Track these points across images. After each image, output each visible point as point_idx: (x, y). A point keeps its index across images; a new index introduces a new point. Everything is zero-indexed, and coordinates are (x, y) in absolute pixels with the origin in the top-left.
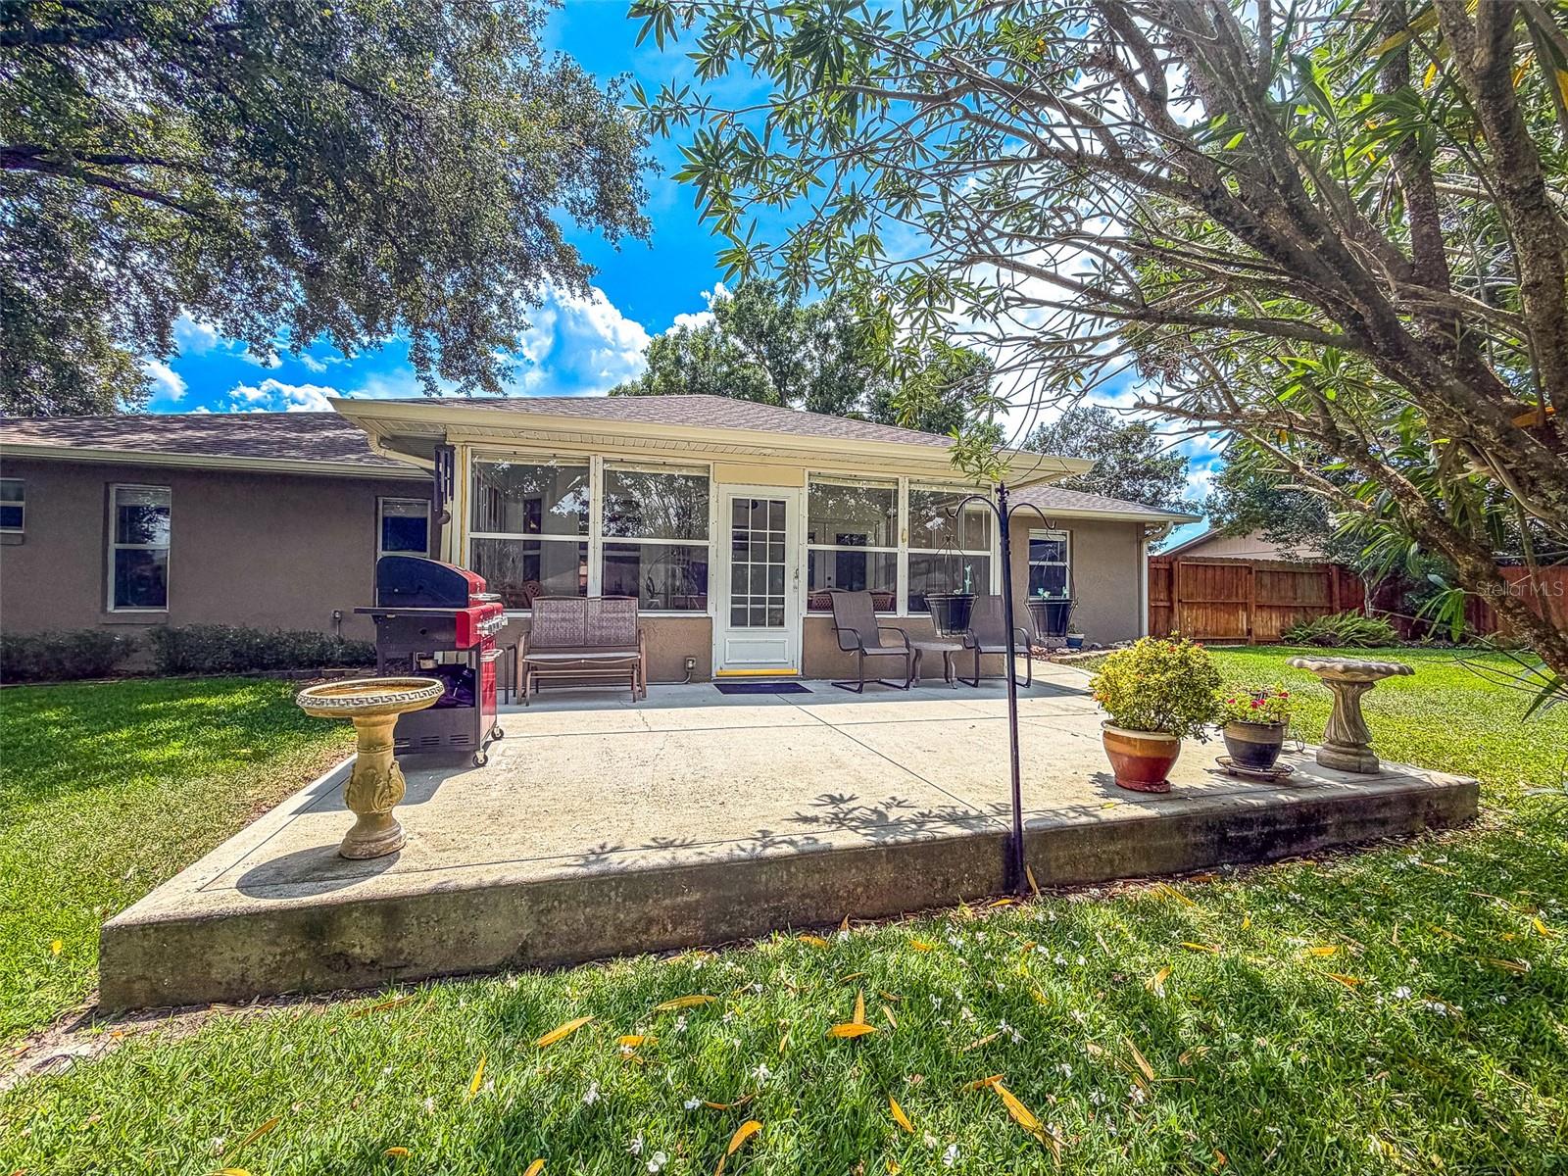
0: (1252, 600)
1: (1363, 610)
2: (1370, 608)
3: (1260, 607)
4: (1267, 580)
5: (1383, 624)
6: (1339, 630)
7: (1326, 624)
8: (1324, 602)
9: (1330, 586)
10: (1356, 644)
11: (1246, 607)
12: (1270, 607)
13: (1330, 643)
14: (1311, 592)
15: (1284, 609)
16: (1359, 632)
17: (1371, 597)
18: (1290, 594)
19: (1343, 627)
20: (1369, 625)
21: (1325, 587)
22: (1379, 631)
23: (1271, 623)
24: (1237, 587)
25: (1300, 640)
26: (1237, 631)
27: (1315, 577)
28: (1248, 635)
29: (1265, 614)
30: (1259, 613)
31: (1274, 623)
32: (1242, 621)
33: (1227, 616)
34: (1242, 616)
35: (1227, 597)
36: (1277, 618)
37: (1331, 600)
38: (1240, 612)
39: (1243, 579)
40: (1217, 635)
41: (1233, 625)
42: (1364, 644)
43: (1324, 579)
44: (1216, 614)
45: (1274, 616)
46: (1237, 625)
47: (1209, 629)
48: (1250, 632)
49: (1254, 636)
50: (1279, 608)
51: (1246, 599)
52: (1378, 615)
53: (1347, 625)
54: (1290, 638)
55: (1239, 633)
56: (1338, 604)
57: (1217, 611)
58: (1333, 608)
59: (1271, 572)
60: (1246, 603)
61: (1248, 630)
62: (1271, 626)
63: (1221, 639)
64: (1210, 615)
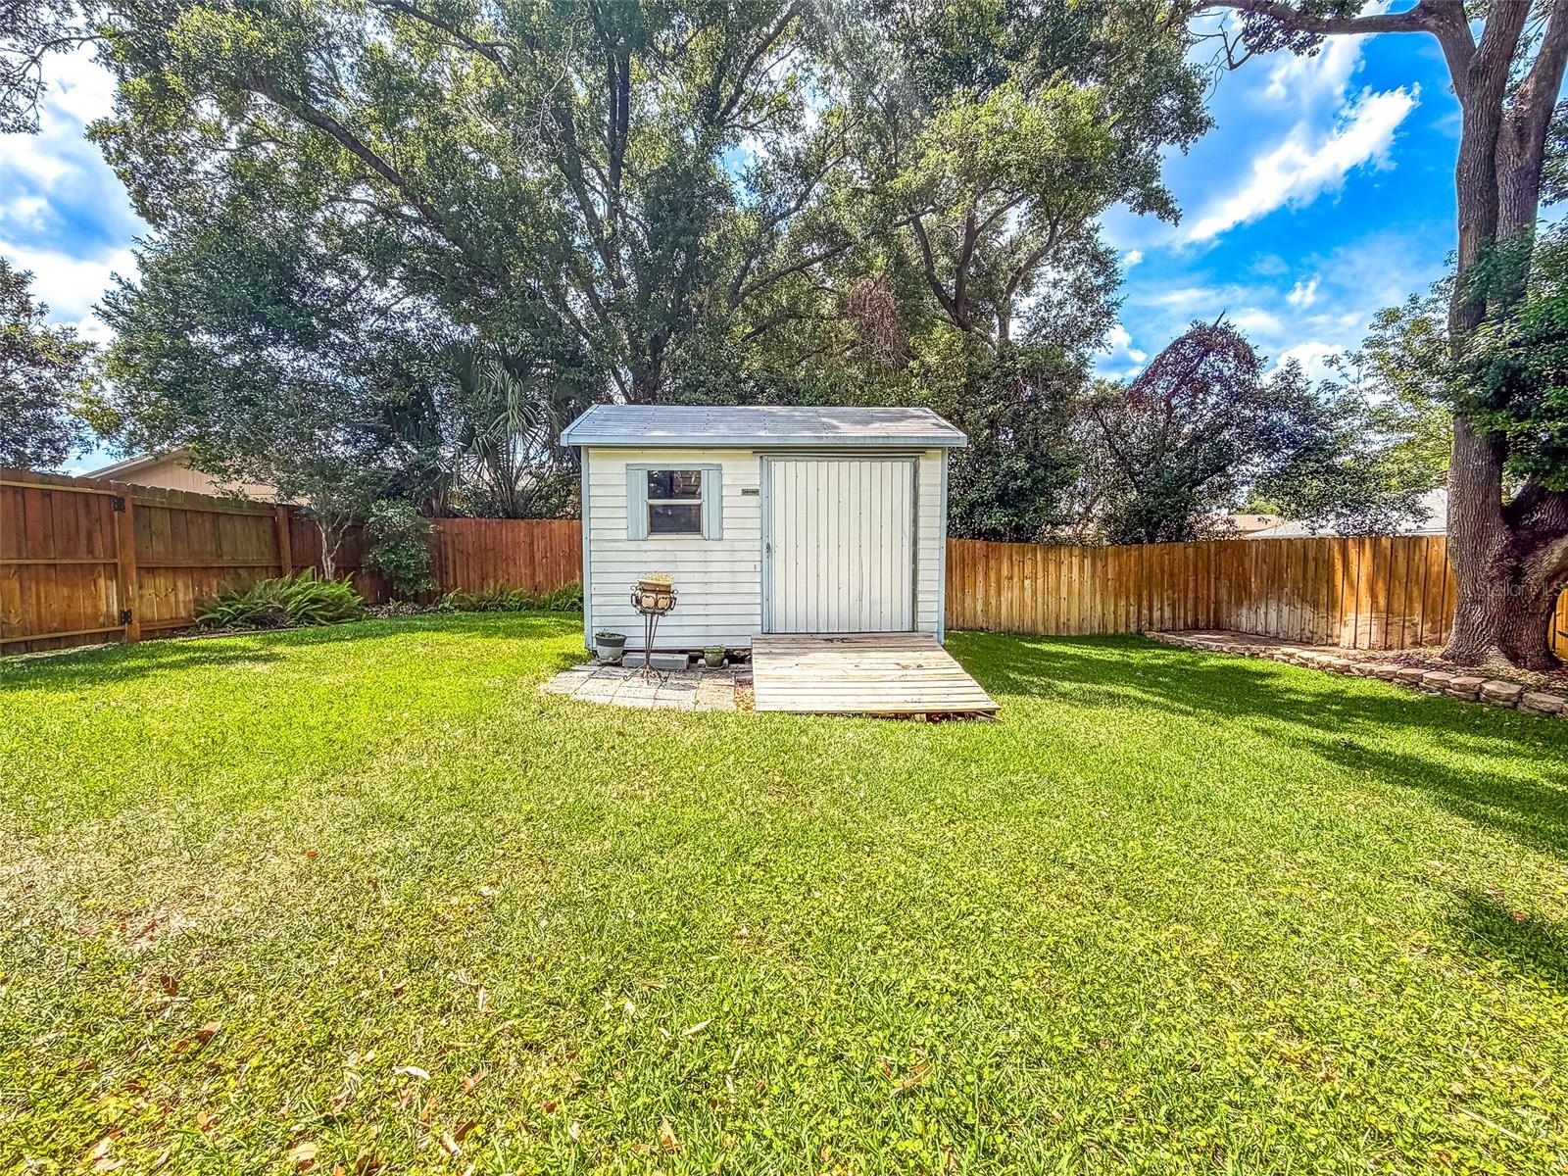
0: (127, 557)
1: (320, 569)
2: (328, 564)
3: (151, 570)
4: (162, 523)
5: (344, 588)
6: (286, 601)
7: (266, 592)
8: (268, 560)
9: (276, 535)
10: (311, 620)
11: (114, 571)
12: (174, 569)
13: (274, 622)
14: (249, 546)
15: (200, 572)
16: (314, 601)
17: (329, 552)
18: (210, 547)
19: (292, 595)
20: (327, 590)
21: (268, 538)
22: (341, 598)
23: (176, 595)
24: (90, 535)
25: (229, 621)
26: (96, 617)
27: (251, 522)
28: (122, 624)
29: (161, 582)
30: (148, 581)
31: (181, 597)
32: (107, 598)
33: (66, 592)
34: (107, 589)
35: (66, 553)
36: (186, 587)
37: (278, 555)
38: (102, 582)
39: (105, 519)
40: (41, 632)
41: (84, 606)
42: (322, 617)
43: (267, 525)
44: (34, 589)
45: (180, 585)
46: (95, 606)
47: (14, 621)
48: (126, 617)
49: (136, 623)
50: (189, 570)
51: (115, 556)
52: (338, 576)
53: (298, 593)
54: (212, 620)
55: (102, 619)
56: (287, 561)
57: (37, 583)
58: (280, 568)
59: (171, 510)
60: (115, 564)
61: (121, 612)
62: (177, 602)
63: (51, 639)
64: (18, 592)
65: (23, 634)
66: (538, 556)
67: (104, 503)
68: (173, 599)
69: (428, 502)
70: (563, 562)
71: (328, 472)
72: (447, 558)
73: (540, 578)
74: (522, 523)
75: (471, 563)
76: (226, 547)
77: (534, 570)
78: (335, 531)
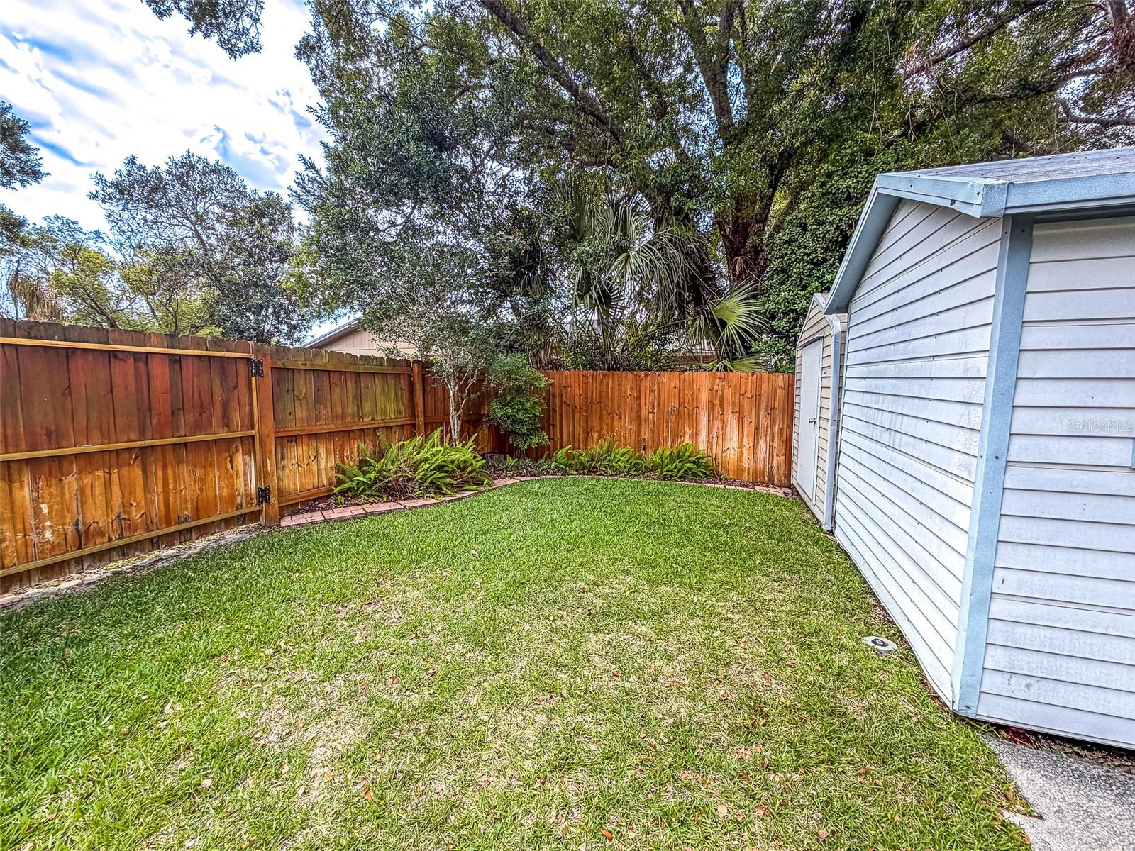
1: (447, 431)
2: (455, 423)
3: (294, 439)
4: (305, 386)
6: (414, 467)
7: (400, 457)
8: (404, 419)
9: (412, 394)
10: (437, 490)
12: (316, 436)
14: (388, 405)
15: (341, 436)
16: (440, 468)
17: (457, 409)
18: (352, 409)
19: (421, 461)
20: (452, 455)
21: (405, 397)
23: (318, 462)
24: (226, 405)
25: (364, 490)
26: (232, 497)
27: (391, 381)
28: (260, 502)
29: (303, 450)
30: (291, 453)
31: (323, 463)
32: (245, 474)
33: (198, 473)
34: (245, 465)
35: (198, 427)
36: (328, 452)
37: (413, 414)
38: (239, 458)
39: (242, 385)
40: (168, 524)
41: (219, 488)
42: (447, 485)
43: (404, 382)
44: (160, 474)
45: (322, 451)
46: (231, 486)
47: (136, 515)
48: (263, 494)
49: (273, 500)
50: (331, 435)
51: (253, 428)
52: (464, 438)
53: (426, 460)
54: (350, 489)
55: (239, 500)
56: (421, 420)
57: (165, 467)
58: (414, 426)
59: (314, 371)
60: (253, 437)
61: (259, 490)
62: (319, 470)
63: (180, 532)
64: (140, 481)
65: (148, 530)
66: (644, 411)
67: (242, 367)
68: (315, 468)
69: (537, 355)
70: (671, 418)
71: (459, 327)
72: (555, 410)
73: (646, 434)
74: (630, 375)
75: (577, 415)
76: (367, 407)
77: (640, 425)
78: (462, 389)
